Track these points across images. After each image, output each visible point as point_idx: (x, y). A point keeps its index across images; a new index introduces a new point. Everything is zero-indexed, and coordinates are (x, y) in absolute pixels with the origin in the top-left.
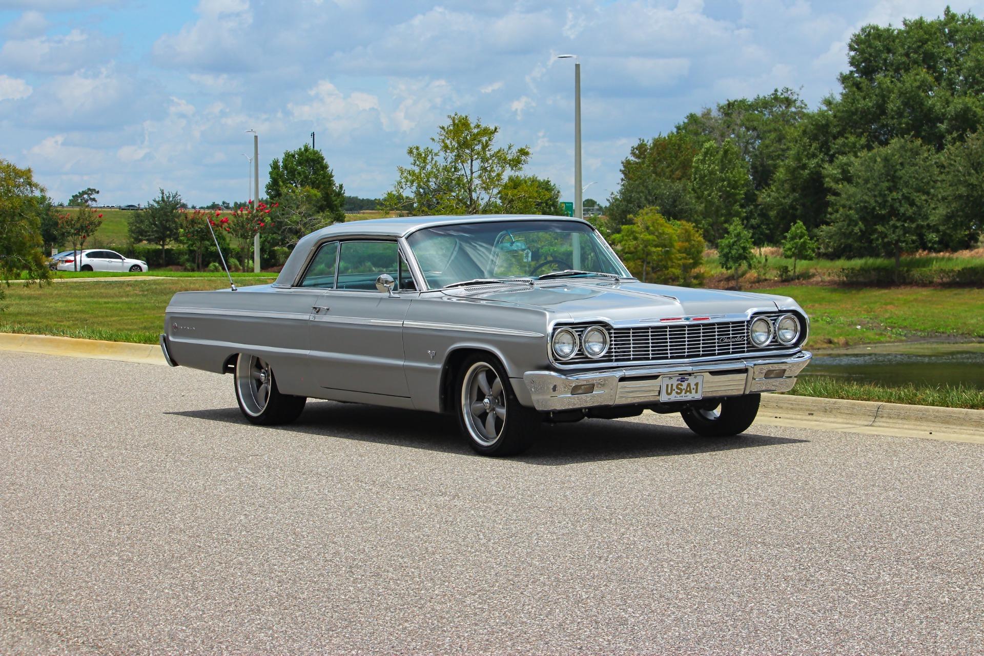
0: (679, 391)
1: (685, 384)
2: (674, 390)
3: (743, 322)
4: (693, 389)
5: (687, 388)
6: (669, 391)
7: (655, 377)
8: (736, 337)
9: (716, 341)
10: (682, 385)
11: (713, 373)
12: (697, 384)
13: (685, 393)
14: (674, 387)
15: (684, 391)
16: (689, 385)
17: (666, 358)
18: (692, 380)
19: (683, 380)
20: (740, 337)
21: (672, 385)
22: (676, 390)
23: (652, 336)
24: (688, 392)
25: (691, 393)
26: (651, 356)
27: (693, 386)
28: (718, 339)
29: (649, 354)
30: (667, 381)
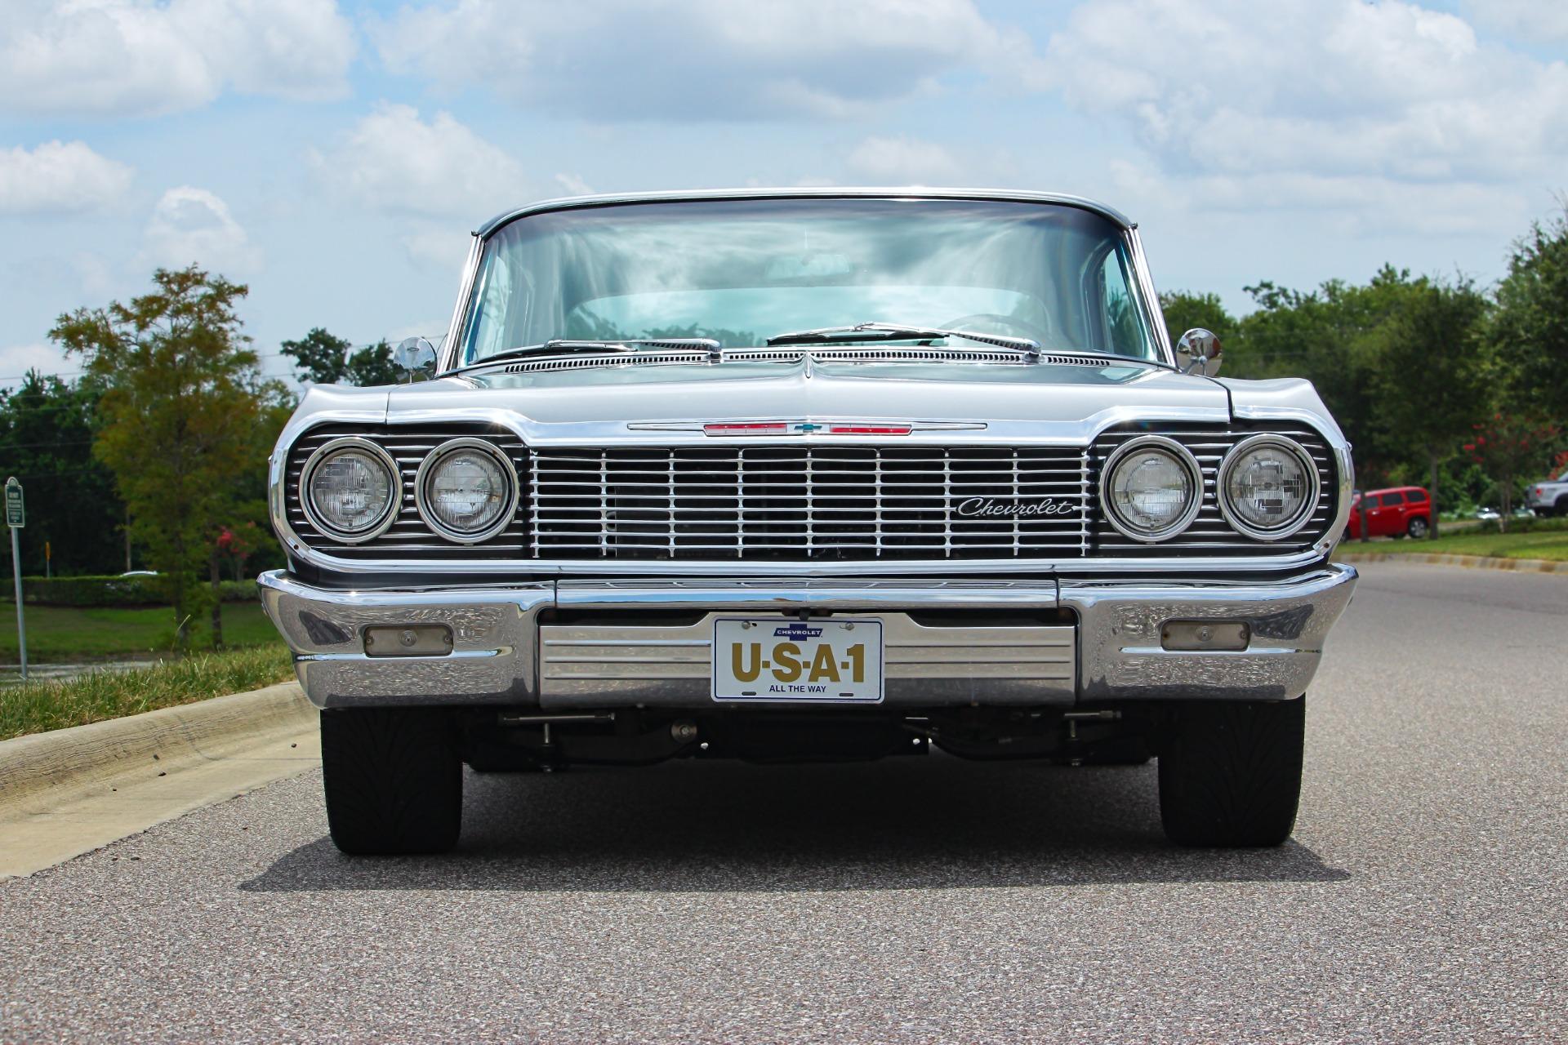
0: (787, 670)
1: (807, 650)
2: (767, 665)
3: (1076, 451)
4: (845, 665)
5: (818, 661)
6: (746, 668)
7: (688, 615)
8: (1038, 501)
9: (947, 508)
10: (796, 651)
11: (926, 615)
12: (857, 652)
13: (813, 678)
14: (766, 655)
15: (806, 673)
16: (824, 651)
17: (731, 556)
18: (837, 638)
19: (799, 634)
20: (1056, 501)
21: (756, 649)
22: (775, 666)
23: (677, 479)
24: (824, 673)
25: (835, 678)
26: (672, 546)
27: (840, 656)
28: (954, 503)
29: (666, 541)
30: (731, 633)
